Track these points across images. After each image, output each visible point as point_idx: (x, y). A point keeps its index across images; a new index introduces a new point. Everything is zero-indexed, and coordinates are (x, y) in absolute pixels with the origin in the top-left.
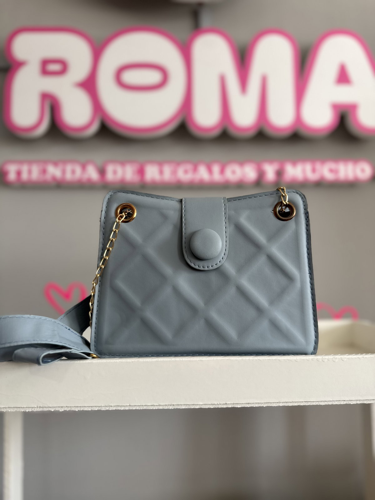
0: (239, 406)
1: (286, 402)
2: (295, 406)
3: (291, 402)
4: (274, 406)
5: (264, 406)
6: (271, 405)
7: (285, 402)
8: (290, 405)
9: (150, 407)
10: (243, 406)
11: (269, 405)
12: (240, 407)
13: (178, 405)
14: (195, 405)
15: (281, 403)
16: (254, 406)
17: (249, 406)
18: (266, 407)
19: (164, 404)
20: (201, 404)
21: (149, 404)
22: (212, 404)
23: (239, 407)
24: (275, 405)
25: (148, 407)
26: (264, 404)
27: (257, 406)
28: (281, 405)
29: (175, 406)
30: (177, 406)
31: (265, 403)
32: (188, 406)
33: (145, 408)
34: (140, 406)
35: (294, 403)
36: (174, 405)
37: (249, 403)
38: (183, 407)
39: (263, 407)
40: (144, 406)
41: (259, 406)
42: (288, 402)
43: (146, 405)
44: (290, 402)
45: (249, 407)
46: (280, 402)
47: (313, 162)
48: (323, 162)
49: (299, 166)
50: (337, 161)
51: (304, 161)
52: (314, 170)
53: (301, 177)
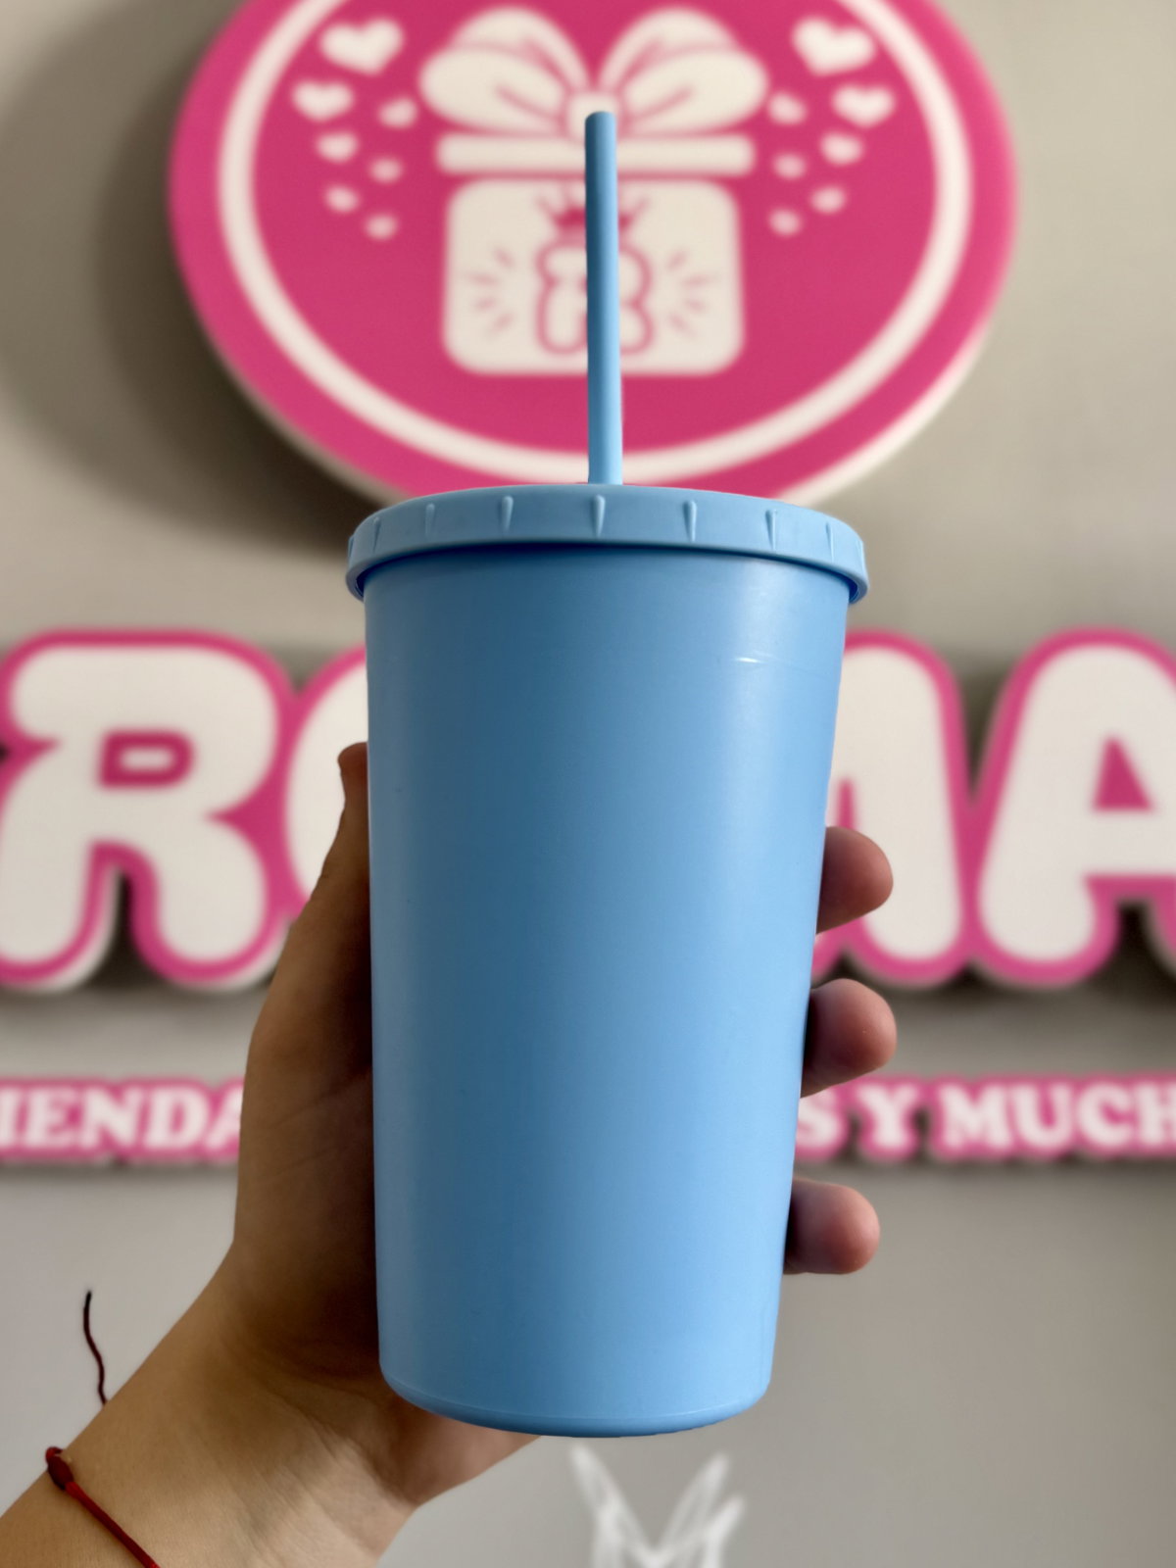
47: (1043, 1084)
48: (1079, 1085)
49: (994, 1100)
50: (1128, 1080)
51: (1008, 1080)
52: (1047, 1116)
53: (999, 1138)
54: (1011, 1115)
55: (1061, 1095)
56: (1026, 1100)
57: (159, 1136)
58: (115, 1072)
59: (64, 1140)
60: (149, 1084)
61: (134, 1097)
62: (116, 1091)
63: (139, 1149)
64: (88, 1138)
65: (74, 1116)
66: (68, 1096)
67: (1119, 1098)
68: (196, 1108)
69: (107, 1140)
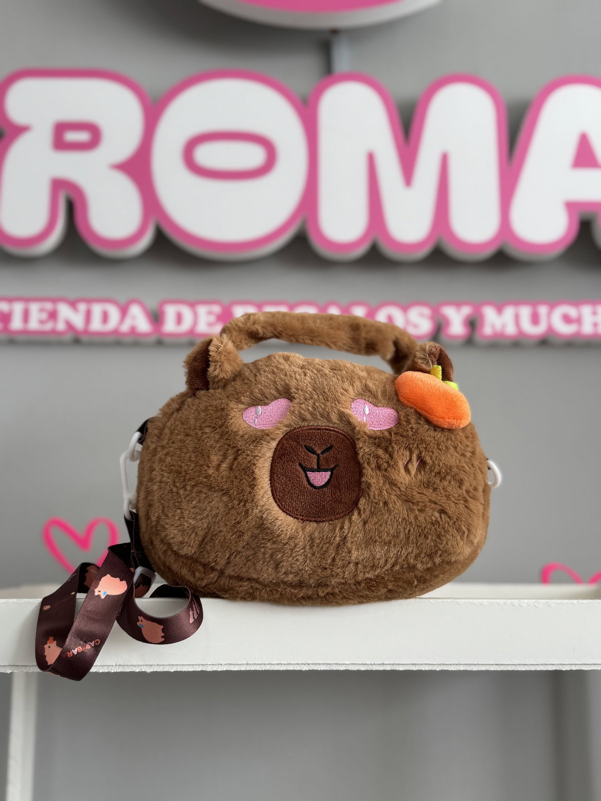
0: (402, 668)
2: (481, 671)
3: (476, 665)
4: (452, 671)
9: (276, 666)
10: (407, 668)
11: (444, 669)
14: (339, 664)
15: (462, 666)
17: (415, 668)
18: (439, 671)
19: (296, 663)
21: (274, 663)
22: (363, 664)
24: (452, 668)
40: (267, 664)
47: (534, 304)
48: (552, 306)
49: (509, 312)
50: (577, 303)
51: (517, 303)
52: (535, 319)
53: (511, 330)
54: (517, 318)
55: (543, 310)
56: (525, 312)
57: (96, 325)
58: (72, 296)
59: (48, 326)
60: (89, 301)
61: (82, 307)
62: (73, 304)
63: (86, 332)
64: (61, 326)
65: (53, 315)
66: (49, 306)
67: (572, 312)
68: (114, 313)
69: (70, 326)
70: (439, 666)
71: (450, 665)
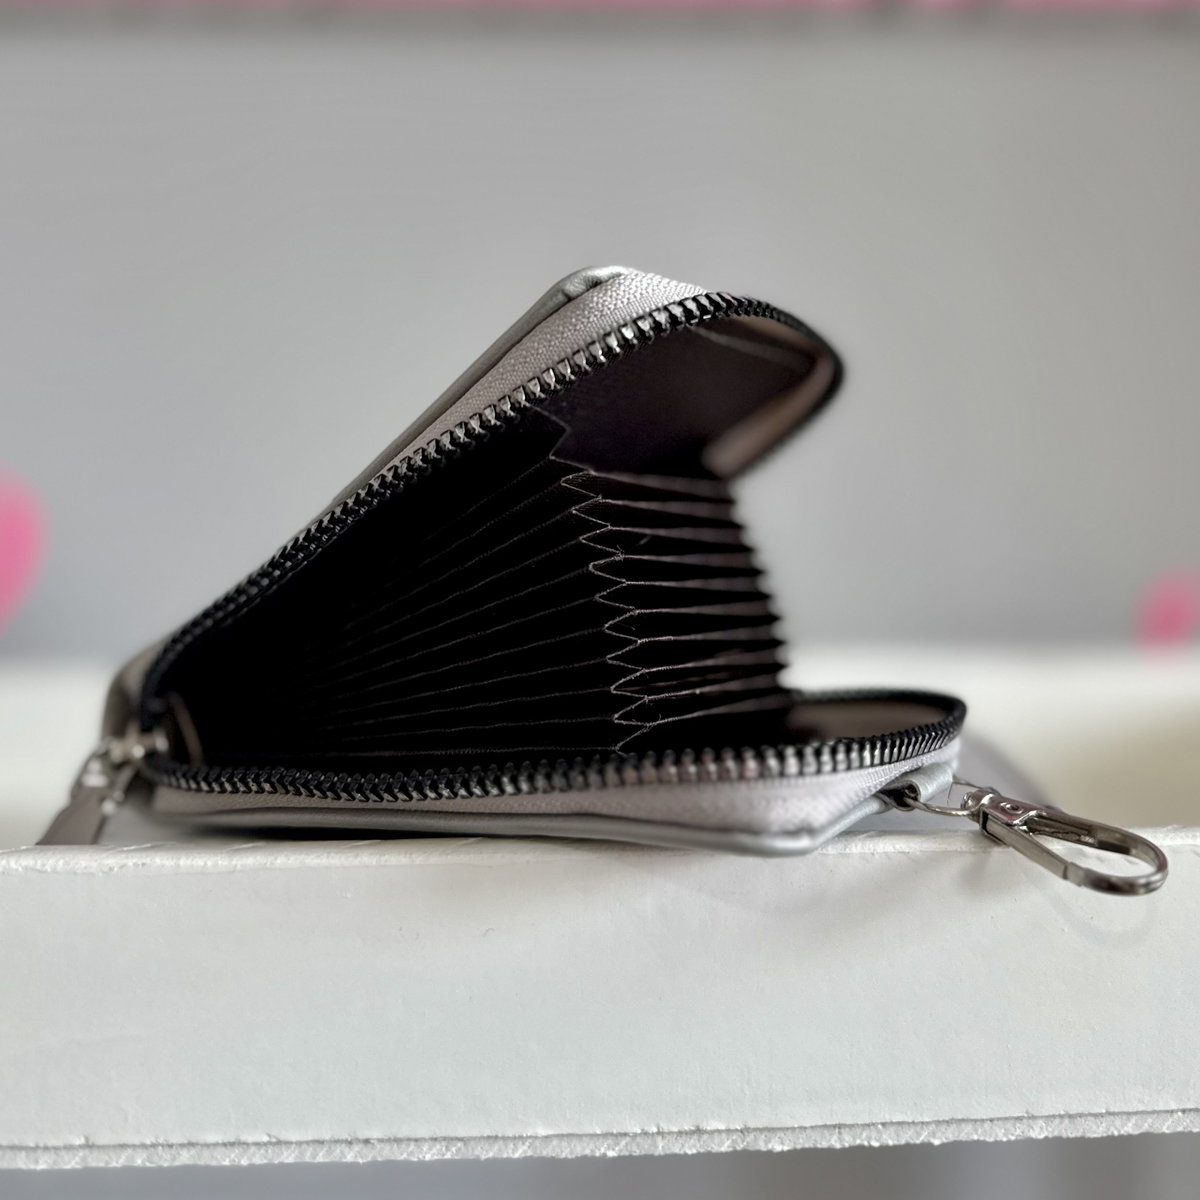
0: (782, 1143)
1: (1071, 1117)
2: (1121, 1137)
3: (1102, 1115)
4: (997, 1143)
5: (937, 1142)
6: (975, 1137)
7: (1061, 1116)
8: (1097, 1130)
9: (219, 1154)
10: (804, 1142)
11: (963, 1137)
12: (786, 1148)
13: (398, 1141)
14: (505, 1139)
15: (1041, 1122)
16: (876, 1144)
17: (841, 1140)
18: (943, 1145)
19: (310, 1138)
20: (542, 1132)
21: (211, 1138)
22: (612, 1134)
23: (778, 1148)
24: (1000, 1134)
25: (206, 1153)
26: (932, 1127)
27: (891, 1143)
28: (1042, 1136)
29: (379, 1146)
30: (387, 1147)
31: (938, 1123)
32: (460, 1144)
33: (185, 1158)
34: (154, 1146)
35: (1118, 1121)
36: (367, 1141)
37: (840, 1126)
38: (429, 1154)
39: (930, 1145)
40: (182, 1146)
41: (903, 1142)
42: (1081, 1115)
43: (191, 1145)
44: (1095, 1116)
45: (843, 1150)
46: (1033, 1118)
70: (943, 1128)
71: (991, 1120)
